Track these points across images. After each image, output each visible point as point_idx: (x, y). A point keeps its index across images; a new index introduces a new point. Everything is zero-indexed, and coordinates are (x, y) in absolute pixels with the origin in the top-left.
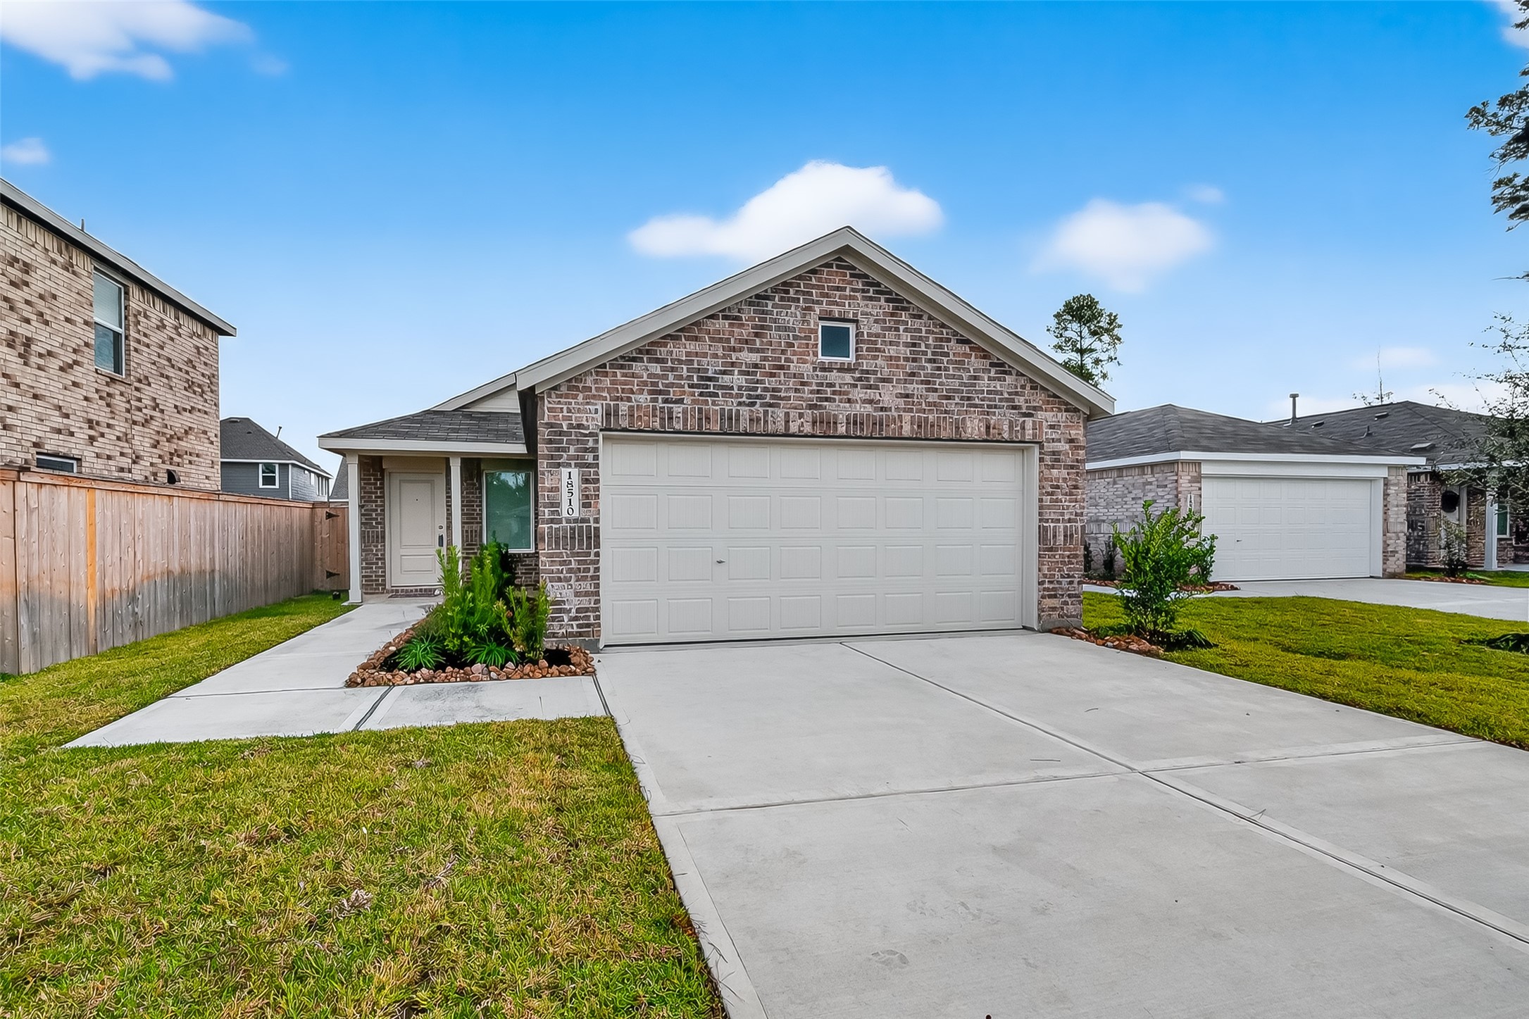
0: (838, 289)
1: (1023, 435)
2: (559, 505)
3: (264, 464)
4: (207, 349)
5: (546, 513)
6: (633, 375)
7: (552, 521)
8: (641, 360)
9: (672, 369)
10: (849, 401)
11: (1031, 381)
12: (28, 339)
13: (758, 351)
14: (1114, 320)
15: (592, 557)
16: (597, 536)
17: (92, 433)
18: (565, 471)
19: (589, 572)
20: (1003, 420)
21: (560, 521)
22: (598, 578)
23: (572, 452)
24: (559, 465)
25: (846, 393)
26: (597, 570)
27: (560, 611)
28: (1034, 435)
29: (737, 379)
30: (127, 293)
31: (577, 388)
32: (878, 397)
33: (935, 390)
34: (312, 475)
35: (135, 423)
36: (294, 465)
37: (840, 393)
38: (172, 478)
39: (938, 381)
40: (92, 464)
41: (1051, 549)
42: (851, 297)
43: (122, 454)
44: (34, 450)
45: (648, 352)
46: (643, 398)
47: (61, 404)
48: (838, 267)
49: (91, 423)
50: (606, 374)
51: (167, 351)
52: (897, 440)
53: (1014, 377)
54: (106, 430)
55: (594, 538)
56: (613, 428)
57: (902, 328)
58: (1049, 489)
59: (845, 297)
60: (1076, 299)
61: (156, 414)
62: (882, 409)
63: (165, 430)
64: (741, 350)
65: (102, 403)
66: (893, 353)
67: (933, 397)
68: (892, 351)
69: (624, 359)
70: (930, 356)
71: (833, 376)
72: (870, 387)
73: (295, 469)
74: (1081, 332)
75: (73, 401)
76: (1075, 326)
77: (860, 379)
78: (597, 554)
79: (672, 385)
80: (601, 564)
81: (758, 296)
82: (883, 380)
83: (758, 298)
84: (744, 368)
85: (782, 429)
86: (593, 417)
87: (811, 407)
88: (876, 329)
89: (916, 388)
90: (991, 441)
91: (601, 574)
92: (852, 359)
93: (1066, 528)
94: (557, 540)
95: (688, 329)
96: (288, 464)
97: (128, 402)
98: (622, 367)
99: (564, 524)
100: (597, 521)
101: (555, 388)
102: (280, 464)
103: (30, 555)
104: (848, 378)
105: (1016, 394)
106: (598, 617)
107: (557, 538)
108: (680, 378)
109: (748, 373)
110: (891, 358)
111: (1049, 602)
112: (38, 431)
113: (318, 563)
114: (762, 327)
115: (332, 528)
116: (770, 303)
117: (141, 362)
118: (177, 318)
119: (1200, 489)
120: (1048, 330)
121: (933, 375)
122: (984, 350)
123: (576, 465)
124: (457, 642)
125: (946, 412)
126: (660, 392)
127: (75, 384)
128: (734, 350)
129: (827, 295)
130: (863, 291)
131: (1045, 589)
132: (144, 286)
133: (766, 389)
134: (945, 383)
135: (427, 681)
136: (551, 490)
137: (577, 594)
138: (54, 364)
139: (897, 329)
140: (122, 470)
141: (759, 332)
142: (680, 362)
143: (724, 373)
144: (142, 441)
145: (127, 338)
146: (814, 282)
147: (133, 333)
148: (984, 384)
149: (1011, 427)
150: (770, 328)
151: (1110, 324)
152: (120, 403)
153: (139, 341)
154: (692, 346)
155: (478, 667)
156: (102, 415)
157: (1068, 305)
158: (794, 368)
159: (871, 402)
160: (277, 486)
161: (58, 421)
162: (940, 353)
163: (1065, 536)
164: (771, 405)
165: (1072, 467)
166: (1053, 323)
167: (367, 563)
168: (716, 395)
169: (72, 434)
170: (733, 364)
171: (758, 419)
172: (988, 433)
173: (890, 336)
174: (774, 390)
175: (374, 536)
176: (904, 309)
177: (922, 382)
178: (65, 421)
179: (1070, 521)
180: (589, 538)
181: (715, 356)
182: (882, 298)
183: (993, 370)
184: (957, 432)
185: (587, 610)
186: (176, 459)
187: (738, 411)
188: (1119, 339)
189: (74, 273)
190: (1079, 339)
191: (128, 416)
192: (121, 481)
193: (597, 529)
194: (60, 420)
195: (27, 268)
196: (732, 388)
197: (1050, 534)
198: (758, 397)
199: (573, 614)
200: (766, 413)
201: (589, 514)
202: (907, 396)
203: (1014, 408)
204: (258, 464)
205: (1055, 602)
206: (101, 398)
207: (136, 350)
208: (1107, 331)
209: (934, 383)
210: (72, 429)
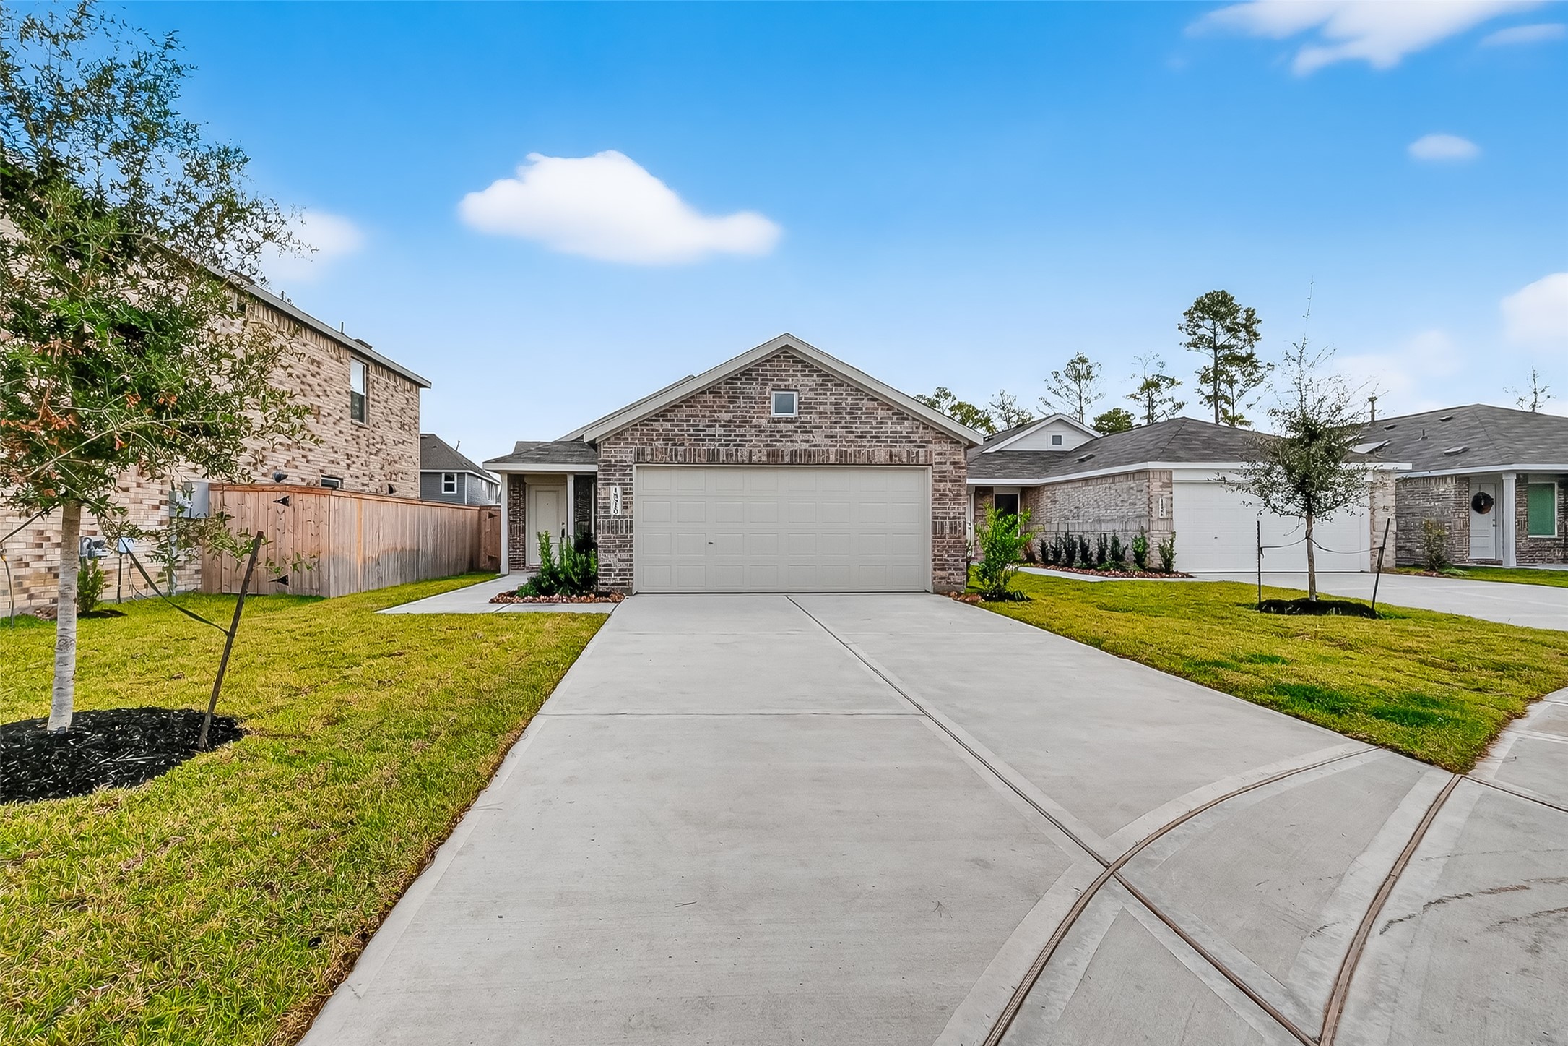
0: (784, 371)
1: (918, 461)
2: (609, 508)
3: (446, 473)
4: (412, 399)
5: (601, 512)
6: (653, 430)
7: (604, 517)
8: (659, 421)
9: (678, 426)
10: (792, 441)
11: (924, 424)
12: (319, 407)
13: (731, 412)
14: (1252, 316)
15: (629, 539)
16: (631, 527)
17: (348, 462)
18: (612, 488)
19: (626, 548)
20: (902, 449)
21: (609, 517)
22: (632, 551)
23: (617, 477)
24: (609, 484)
25: (790, 436)
26: (631, 546)
27: (610, 570)
28: (926, 460)
29: (718, 431)
30: (368, 369)
31: (619, 439)
32: (812, 438)
33: (853, 432)
34: (484, 482)
35: (371, 454)
36: (469, 474)
37: (786, 436)
38: (391, 490)
39: (854, 426)
40: (349, 482)
41: (941, 537)
42: (793, 376)
43: (364, 475)
44: (320, 474)
45: (662, 416)
46: (660, 444)
47: (333, 445)
48: (784, 357)
49: (348, 456)
50: (637, 430)
51: (390, 404)
52: (825, 465)
53: (910, 422)
54: (356, 460)
55: (629, 527)
56: (642, 461)
57: (828, 393)
58: (940, 496)
59: (789, 376)
60: (1210, 296)
61: (384, 447)
62: (815, 446)
63: (388, 458)
64: (720, 412)
65: (354, 442)
66: (822, 410)
67: (851, 437)
68: (822, 408)
69: (647, 421)
70: (848, 410)
71: (782, 426)
72: (805, 432)
73: (470, 477)
74: (1215, 329)
75: (340, 443)
76: (1208, 323)
77: (799, 427)
78: (631, 537)
79: (677, 435)
80: (634, 543)
81: (732, 378)
82: (815, 427)
83: (731, 380)
84: (722, 423)
85: (747, 459)
86: (630, 457)
87: (767, 446)
88: (811, 395)
89: (838, 431)
90: (893, 463)
91: (634, 549)
92: (795, 415)
93: (951, 523)
94: (608, 528)
95: (688, 401)
96: (464, 473)
97: (368, 441)
98: (647, 425)
99: (612, 519)
100: (631, 517)
101: (608, 439)
102: (458, 474)
103: (335, 534)
104: (791, 426)
105: (912, 433)
106: (631, 575)
107: (608, 527)
108: (682, 430)
109: (724, 426)
110: (821, 413)
111: (939, 573)
112: (322, 463)
113: (482, 549)
114: (734, 397)
115: (492, 525)
116: (739, 383)
117: (374, 413)
118: (396, 381)
119: (1171, 493)
120: (1180, 328)
121: (850, 423)
122: (888, 405)
123: (619, 484)
124: (547, 583)
125: (860, 446)
126: (669, 440)
127: (341, 432)
128: (715, 412)
129: (777, 375)
130: (802, 371)
131: (935, 564)
132: (377, 364)
133: (737, 436)
134: (858, 427)
135: (530, 602)
136: (604, 499)
137: (619, 560)
138: (331, 420)
139: (825, 394)
140: (363, 485)
141: (733, 400)
142: (682, 421)
143: (711, 426)
144: (375, 466)
145: (367, 398)
146: (768, 367)
147: (371, 395)
148: (889, 426)
149: (909, 455)
150: (739, 398)
151: (1247, 320)
152: (363, 442)
153: (373, 400)
154: (689, 411)
155: (556, 596)
156: (353, 452)
157: (1199, 302)
158: (755, 421)
159: (807, 441)
160: (456, 492)
161: (332, 456)
162: (855, 407)
163: (951, 528)
164: (739, 445)
165: (955, 481)
166: (1184, 321)
167: (513, 549)
168: (705, 440)
169: (338, 463)
170: (715, 421)
171: (732, 455)
172: (891, 460)
173: (820, 398)
174: (742, 436)
175: (518, 528)
176: (829, 381)
177: (843, 428)
178: (336, 455)
179: (954, 518)
180: (627, 527)
181: (704, 416)
182: (815, 374)
183: (895, 417)
184: (868, 459)
185: (625, 570)
186: (394, 477)
187: (718, 450)
188: (1256, 335)
189: (341, 363)
190: (1212, 335)
191: (367, 449)
192: (363, 492)
193: (631, 522)
194: (333, 455)
195: (319, 365)
196: (715, 436)
197: (939, 527)
198: (731, 441)
199: (617, 571)
200: (737, 450)
201: (628, 512)
202: (832, 437)
203: (910, 442)
204: (441, 473)
205: (944, 574)
206: (354, 439)
207: (372, 406)
208: (1244, 326)
209: (851, 428)
210: (339, 460)
